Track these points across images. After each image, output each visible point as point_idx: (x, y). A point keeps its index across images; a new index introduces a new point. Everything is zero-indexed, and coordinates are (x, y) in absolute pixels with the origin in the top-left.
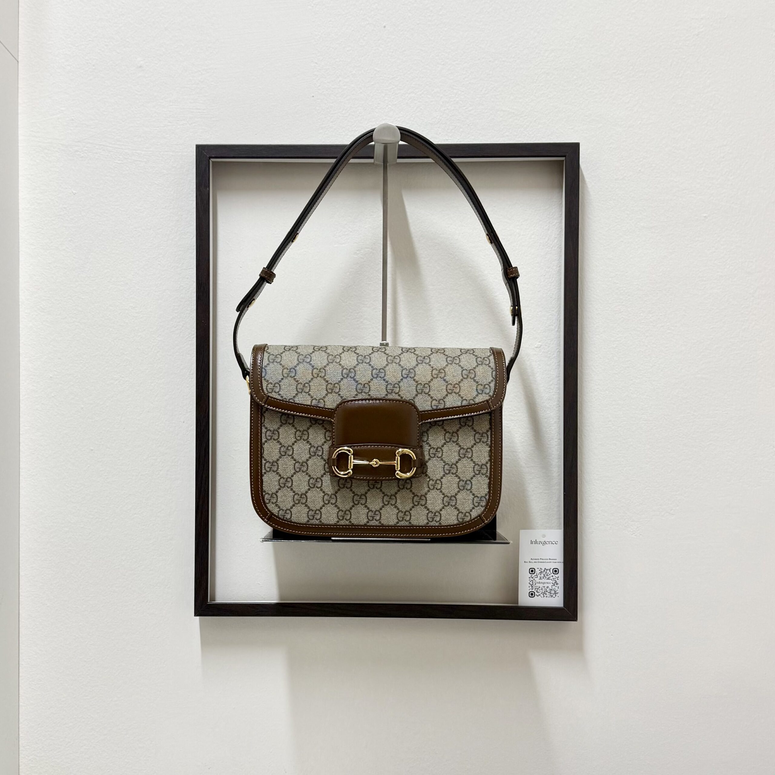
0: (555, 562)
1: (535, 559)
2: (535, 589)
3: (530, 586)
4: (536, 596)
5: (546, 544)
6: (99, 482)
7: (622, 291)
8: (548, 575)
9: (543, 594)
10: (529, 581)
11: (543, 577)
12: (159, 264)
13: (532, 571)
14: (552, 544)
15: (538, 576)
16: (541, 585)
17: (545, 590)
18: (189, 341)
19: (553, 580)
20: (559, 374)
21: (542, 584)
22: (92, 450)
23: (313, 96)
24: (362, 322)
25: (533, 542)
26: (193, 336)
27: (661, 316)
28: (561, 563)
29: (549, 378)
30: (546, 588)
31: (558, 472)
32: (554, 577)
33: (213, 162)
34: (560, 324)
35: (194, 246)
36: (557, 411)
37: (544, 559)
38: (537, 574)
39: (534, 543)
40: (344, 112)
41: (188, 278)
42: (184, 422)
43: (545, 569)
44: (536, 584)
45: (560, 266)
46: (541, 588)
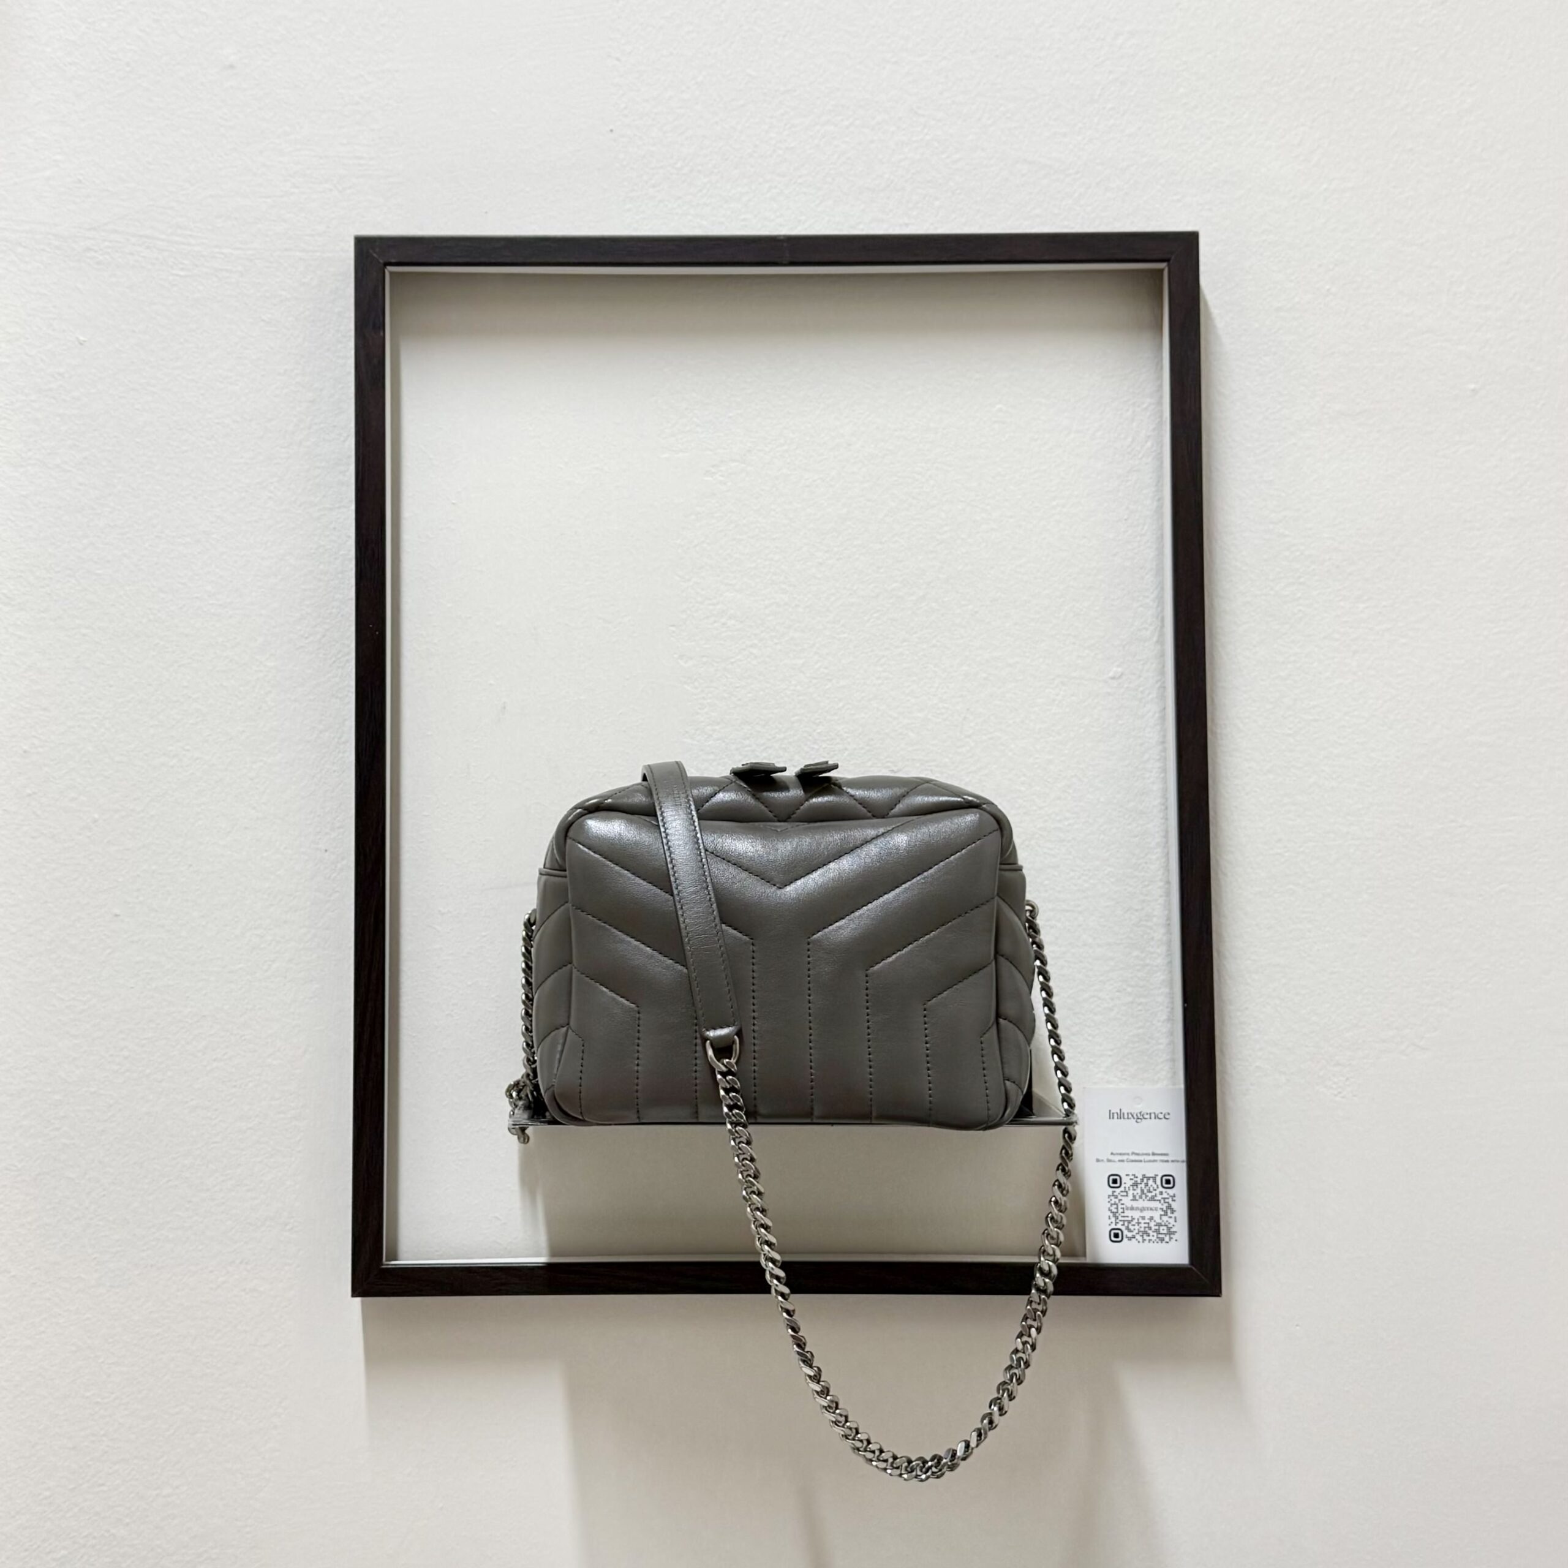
0: (1167, 1161)
1: (1121, 1154)
2: (1122, 1223)
3: (1111, 1215)
4: (1125, 1240)
5: (1143, 1120)
6: (132, 988)
7: (1298, 553)
8: (1151, 1189)
9: (1141, 1233)
10: (1109, 1205)
11: (1140, 1194)
12: (270, 498)
13: (1115, 1181)
14: (1157, 1120)
15: (1129, 1192)
16: (1136, 1214)
17: (1146, 1225)
18: (339, 667)
19: (1162, 1201)
20: (1164, 736)
21: (1139, 1212)
22: (116, 915)
23: (612, 131)
24: (724, 624)
25: (1113, 1114)
26: (347, 658)
27: (1385, 606)
28: (1180, 1164)
29: (1141, 745)
30: (1147, 1221)
31: (1169, 955)
32: (1165, 1195)
33: (391, 273)
34: (1163, 626)
35: (349, 457)
36: (1162, 819)
37: (1141, 1152)
38: (1125, 1187)
39: (1116, 1115)
40: (679, 165)
41: (335, 529)
42: (326, 851)
43: (1144, 1176)
44: (1125, 1211)
45: (1159, 500)
46: (1136, 1221)
